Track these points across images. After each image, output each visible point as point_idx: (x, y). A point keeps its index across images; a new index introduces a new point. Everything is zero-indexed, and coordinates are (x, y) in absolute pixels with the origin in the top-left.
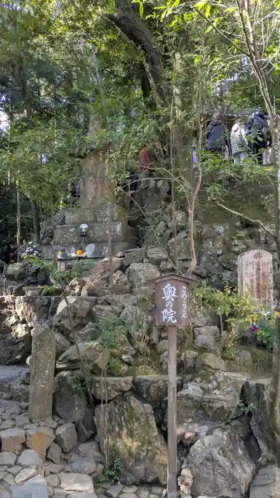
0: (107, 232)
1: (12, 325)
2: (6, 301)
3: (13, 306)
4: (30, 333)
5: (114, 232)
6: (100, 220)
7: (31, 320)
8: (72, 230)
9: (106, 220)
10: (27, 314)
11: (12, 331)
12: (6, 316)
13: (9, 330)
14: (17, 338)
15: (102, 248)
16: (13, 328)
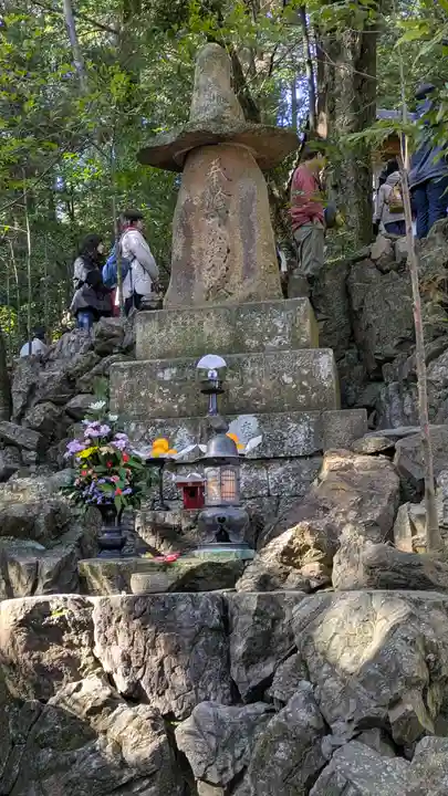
0: (287, 379)
1: (95, 711)
2: (55, 617)
3: (84, 637)
4: (171, 739)
5: (309, 377)
6: (255, 343)
7: (162, 685)
8: (167, 375)
9: (275, 342)
10: (144, 664)
11: (94, 736)
12: (60, 676)
13: (79, 731)
14: (124, 764)
15: (283, 426)
16: (99, 723)
